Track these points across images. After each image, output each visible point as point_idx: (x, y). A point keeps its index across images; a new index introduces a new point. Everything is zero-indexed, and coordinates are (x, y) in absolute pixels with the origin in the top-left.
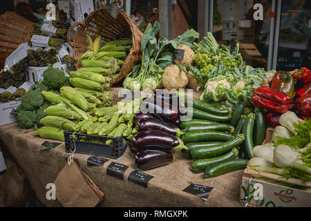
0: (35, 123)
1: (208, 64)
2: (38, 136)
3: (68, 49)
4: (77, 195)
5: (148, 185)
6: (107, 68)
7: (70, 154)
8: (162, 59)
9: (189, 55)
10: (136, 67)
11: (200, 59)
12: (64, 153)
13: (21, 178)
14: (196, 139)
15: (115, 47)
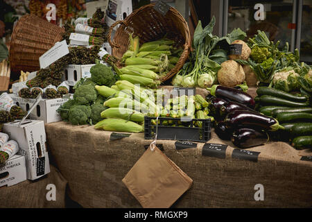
0: (89, 118)
1: (268, 58)
2: (101, 129)
3: (105, 49)
4: (158, 185)
5: (259, 159)
6: (157, 65)
7: (151, 140)
8: (215, 56)
9: (246, 50)
10: (186, 64)
11: (259, 53)
12: (143, 141)
13: (63, 184)
14: (290, 119)
15: (158, 47)
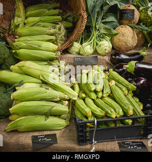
8: (107, 20)
15: (47, 12)
